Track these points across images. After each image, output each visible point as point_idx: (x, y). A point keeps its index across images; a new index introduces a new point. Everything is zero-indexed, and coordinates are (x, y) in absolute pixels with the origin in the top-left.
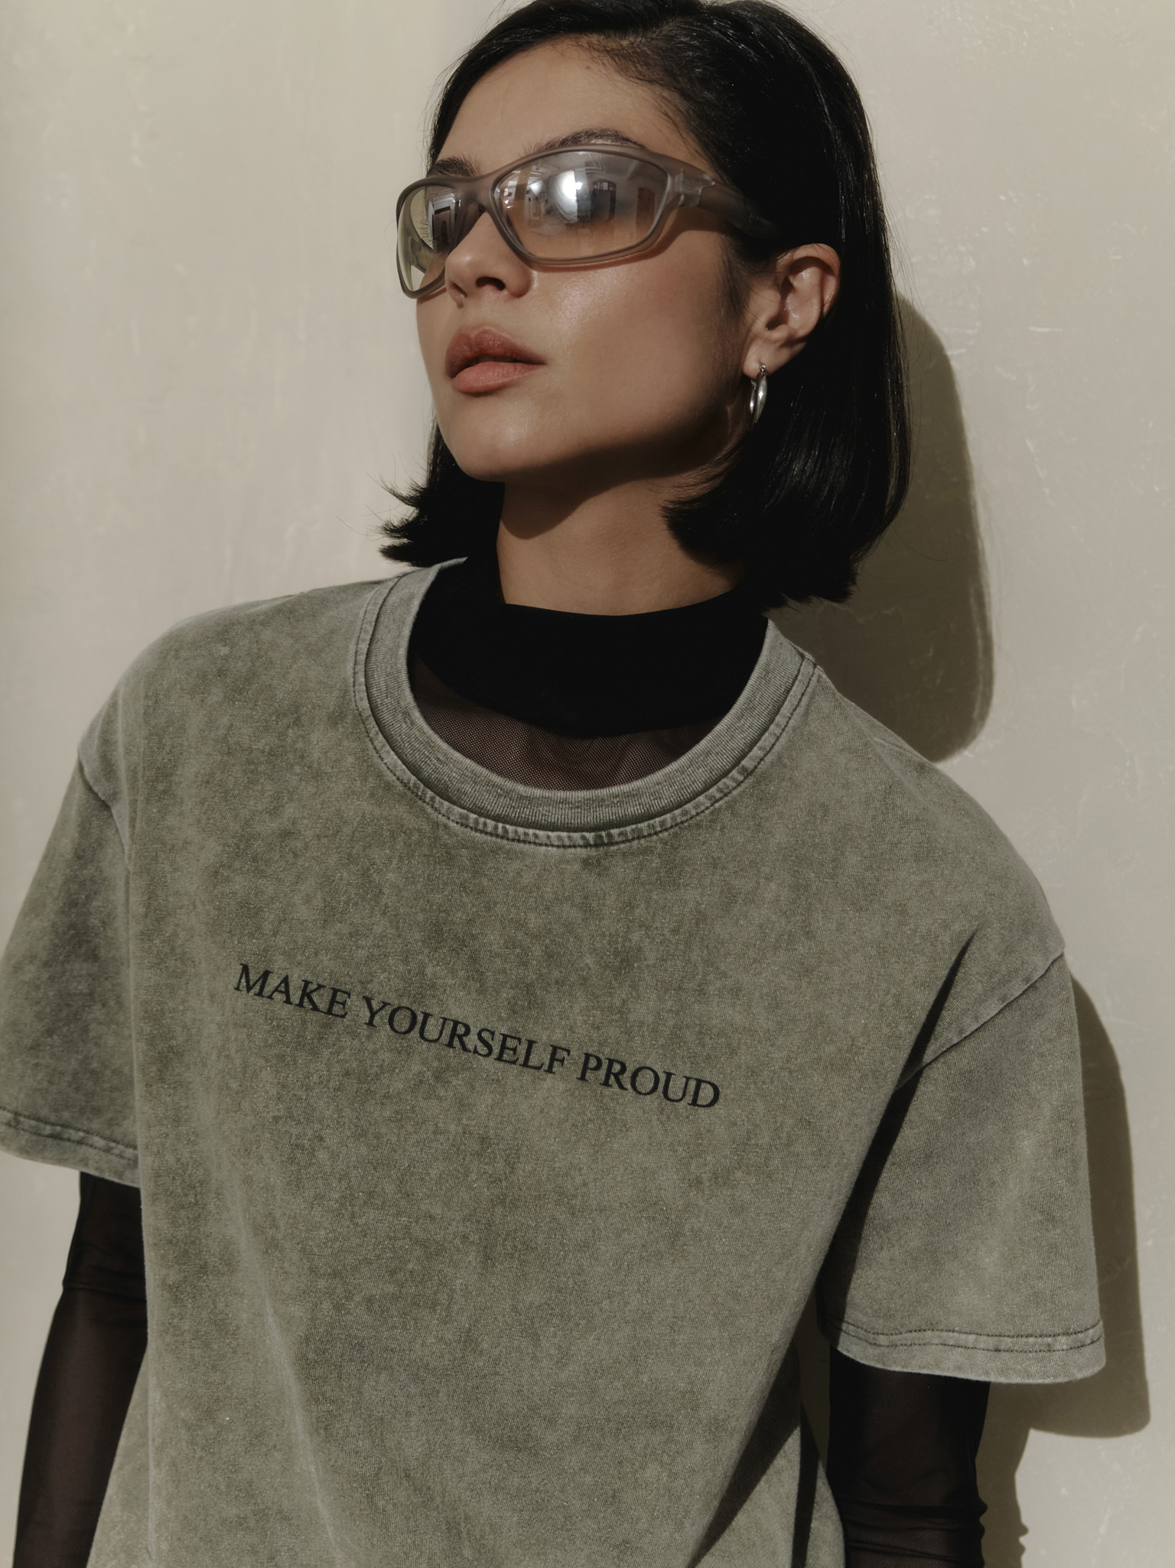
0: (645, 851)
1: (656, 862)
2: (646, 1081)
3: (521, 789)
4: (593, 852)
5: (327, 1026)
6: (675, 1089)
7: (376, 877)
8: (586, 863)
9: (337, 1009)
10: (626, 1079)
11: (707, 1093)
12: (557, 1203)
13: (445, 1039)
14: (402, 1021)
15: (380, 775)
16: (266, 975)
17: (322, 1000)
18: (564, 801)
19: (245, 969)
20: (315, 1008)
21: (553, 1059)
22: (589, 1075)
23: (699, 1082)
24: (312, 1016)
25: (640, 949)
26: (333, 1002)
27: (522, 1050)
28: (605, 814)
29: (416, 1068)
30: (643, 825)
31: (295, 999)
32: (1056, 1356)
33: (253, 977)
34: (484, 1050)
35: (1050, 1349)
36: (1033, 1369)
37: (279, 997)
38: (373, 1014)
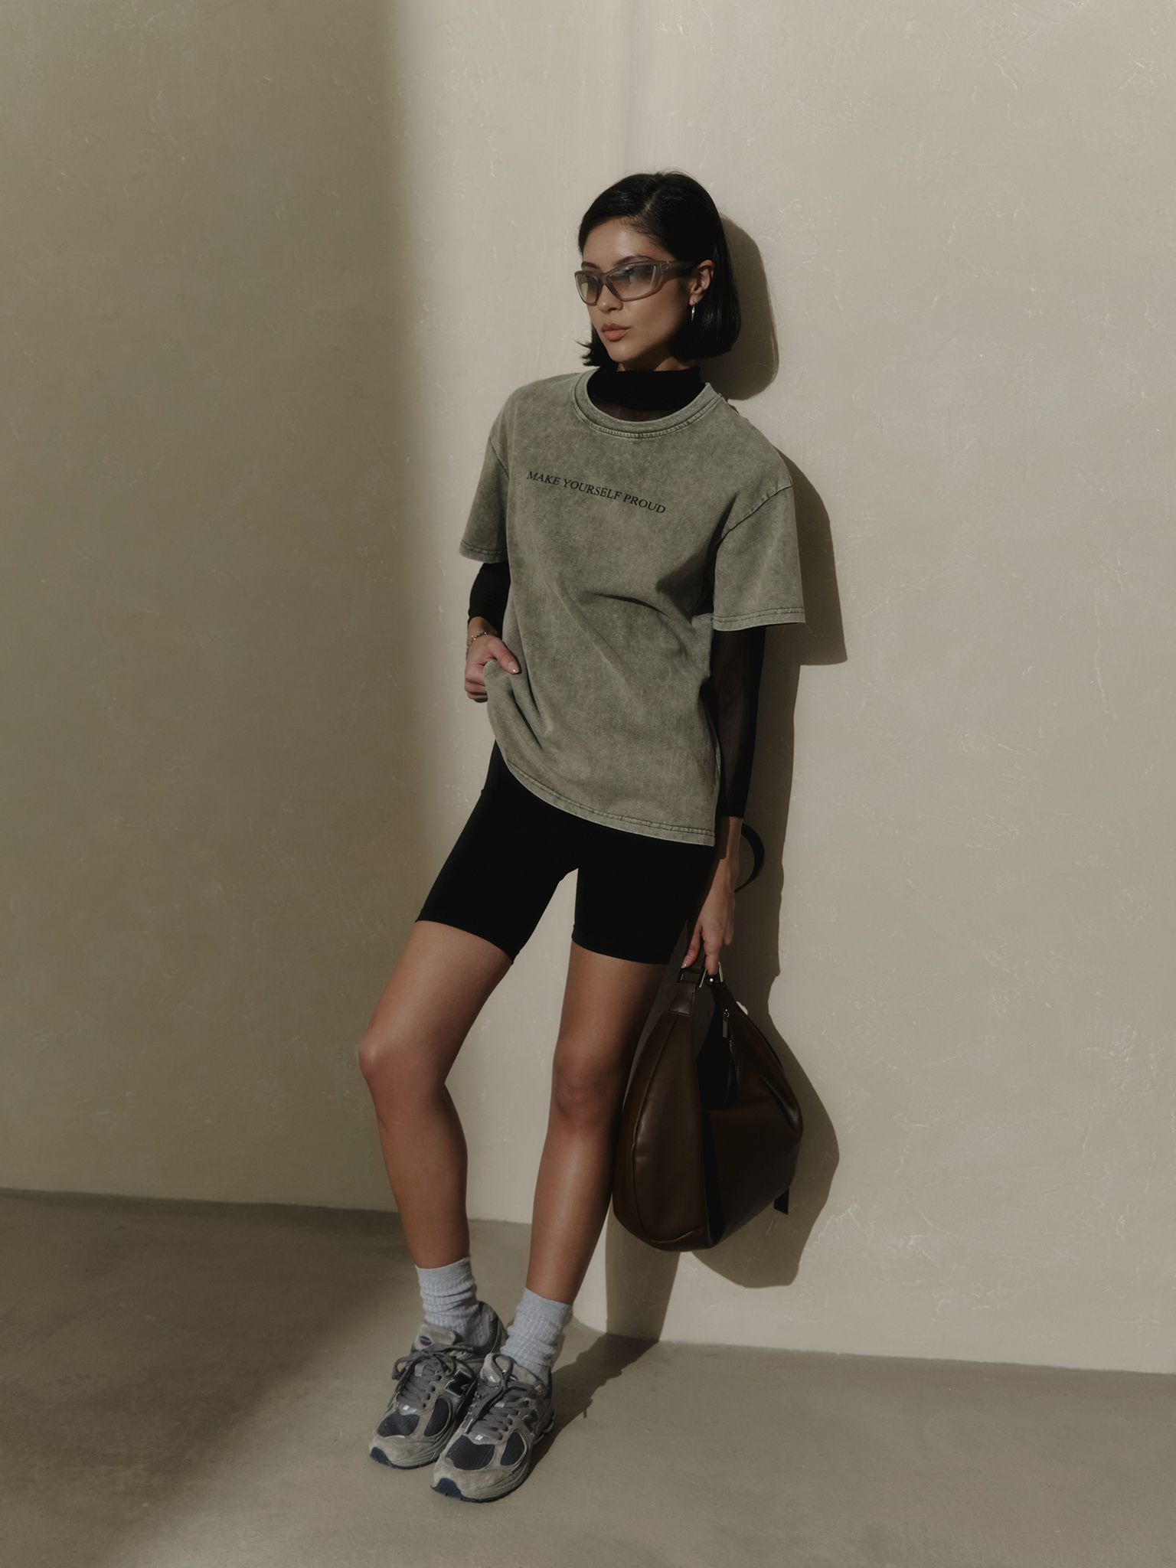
0: (653, 441)
1: (656, 445)
2: (643, 503)
3: (618, 420)
4: (637, 440)
5: (552, 487)
6: (652, 506)
7: (573, 447)
8: (635, 443)
9: (556, 482)
10: (637, 503)
11: (661, 509)
12: (612, 535)
13: (586, 490)
14: (575, 485)
15: (577, 418)
16: (537, 474)
17: (552, 480)
18: (630, 425)
19: (531, 473)
20: (550, 482)
21: (616, 495)
22: (627, 500)
23: (660, 506)
24: (548, 484)
25: (647, 469)
26: (555, 480)
27: (607, 492)
28: (643, 429)
29: (576, 498)
30: (653, 434)
31: (544, 480)
32: (777, 615)
33: (533, 475)
34: (597, 493)
35: (776, 613)
36: (771, 620)
37: (539, 480)
38: (566, 483)
